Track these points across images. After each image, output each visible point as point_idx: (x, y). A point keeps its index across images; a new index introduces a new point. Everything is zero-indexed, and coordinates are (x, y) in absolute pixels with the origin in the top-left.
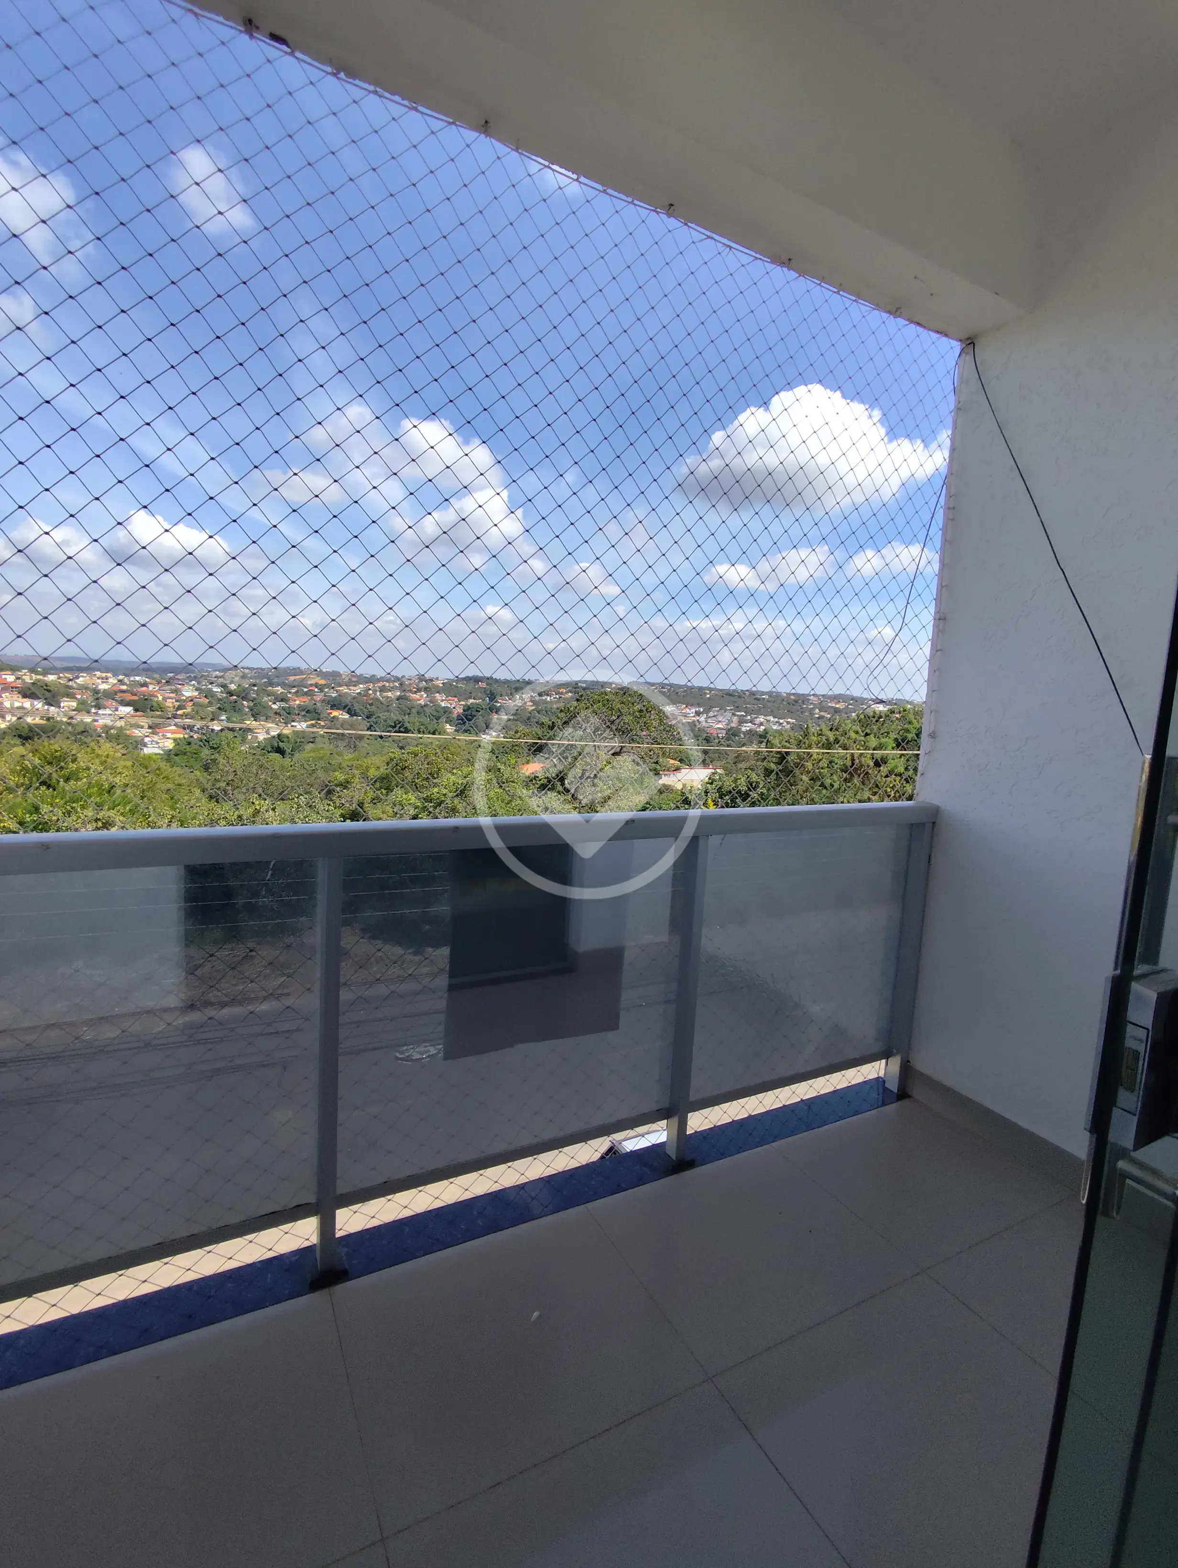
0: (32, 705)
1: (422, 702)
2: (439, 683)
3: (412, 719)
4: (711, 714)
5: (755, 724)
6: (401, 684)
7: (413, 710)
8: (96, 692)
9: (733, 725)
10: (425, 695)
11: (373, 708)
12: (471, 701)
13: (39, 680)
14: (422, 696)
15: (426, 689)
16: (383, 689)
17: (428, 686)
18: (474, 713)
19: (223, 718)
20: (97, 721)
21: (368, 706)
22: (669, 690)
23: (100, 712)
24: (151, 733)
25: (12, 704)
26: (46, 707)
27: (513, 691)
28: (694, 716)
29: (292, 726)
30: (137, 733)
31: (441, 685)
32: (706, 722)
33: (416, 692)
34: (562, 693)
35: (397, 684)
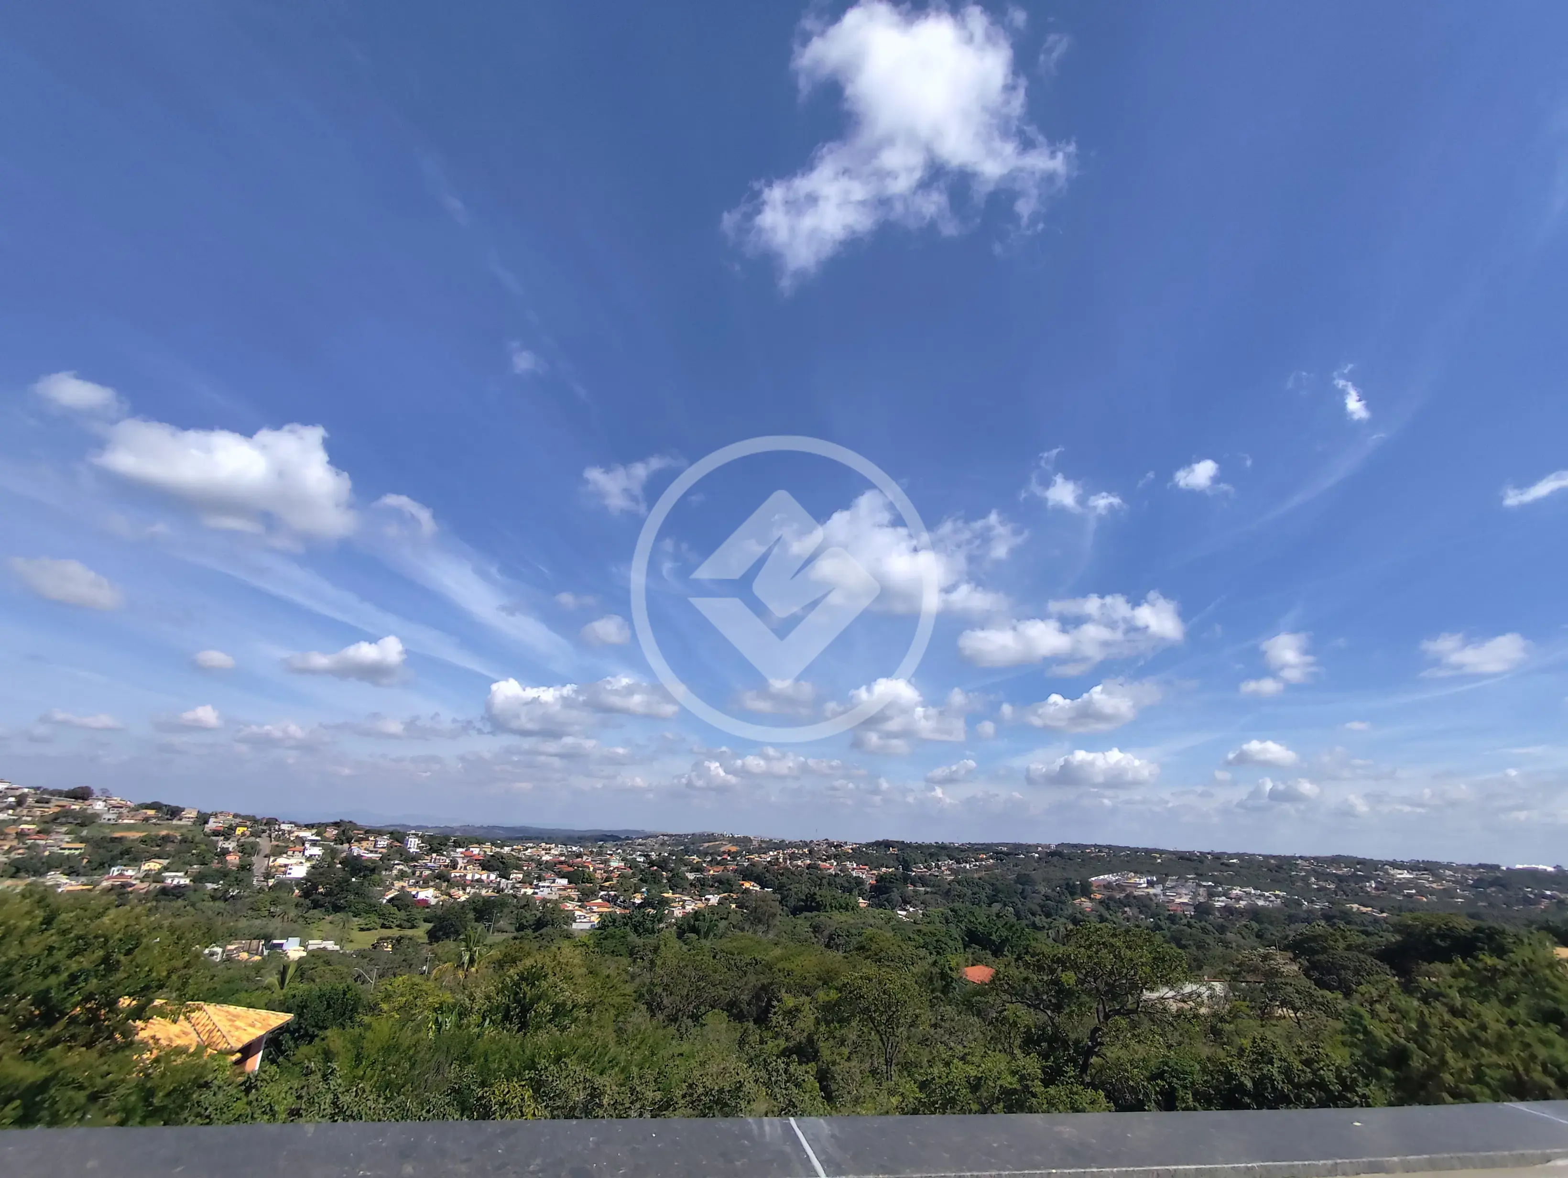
0: (488, 877)
1: (832, 871)
2: (848, 848)
3: (823, 892)
4: (1169, 884)
5: (1231, 899)
6: (810, 851)
7: (825, 881)
8: (539, 863)
9: (1202, 900)
10: (835, 864)
11: (784, 879)
12: (884, 870)
13: (497, 853)
14: (832, 865)
15: (836, 857)
16: (793, 857)
17: (837, 852)
18: (888, 885)
19: (644, 890)
20: (536, 893)
21: (779, 877)
22: (1108, 854)
23: (541, 884)
24: (580, 906)
25: (473, 876)
26: (498, 879)
27: (928, 858)
28: (1147, 888)
29: (706, 899)
30: (570, 906)
31: (850, 851)
32: (1164, 894)
33: (825, 860)
34: (982, 860)
35: (806, 850)
